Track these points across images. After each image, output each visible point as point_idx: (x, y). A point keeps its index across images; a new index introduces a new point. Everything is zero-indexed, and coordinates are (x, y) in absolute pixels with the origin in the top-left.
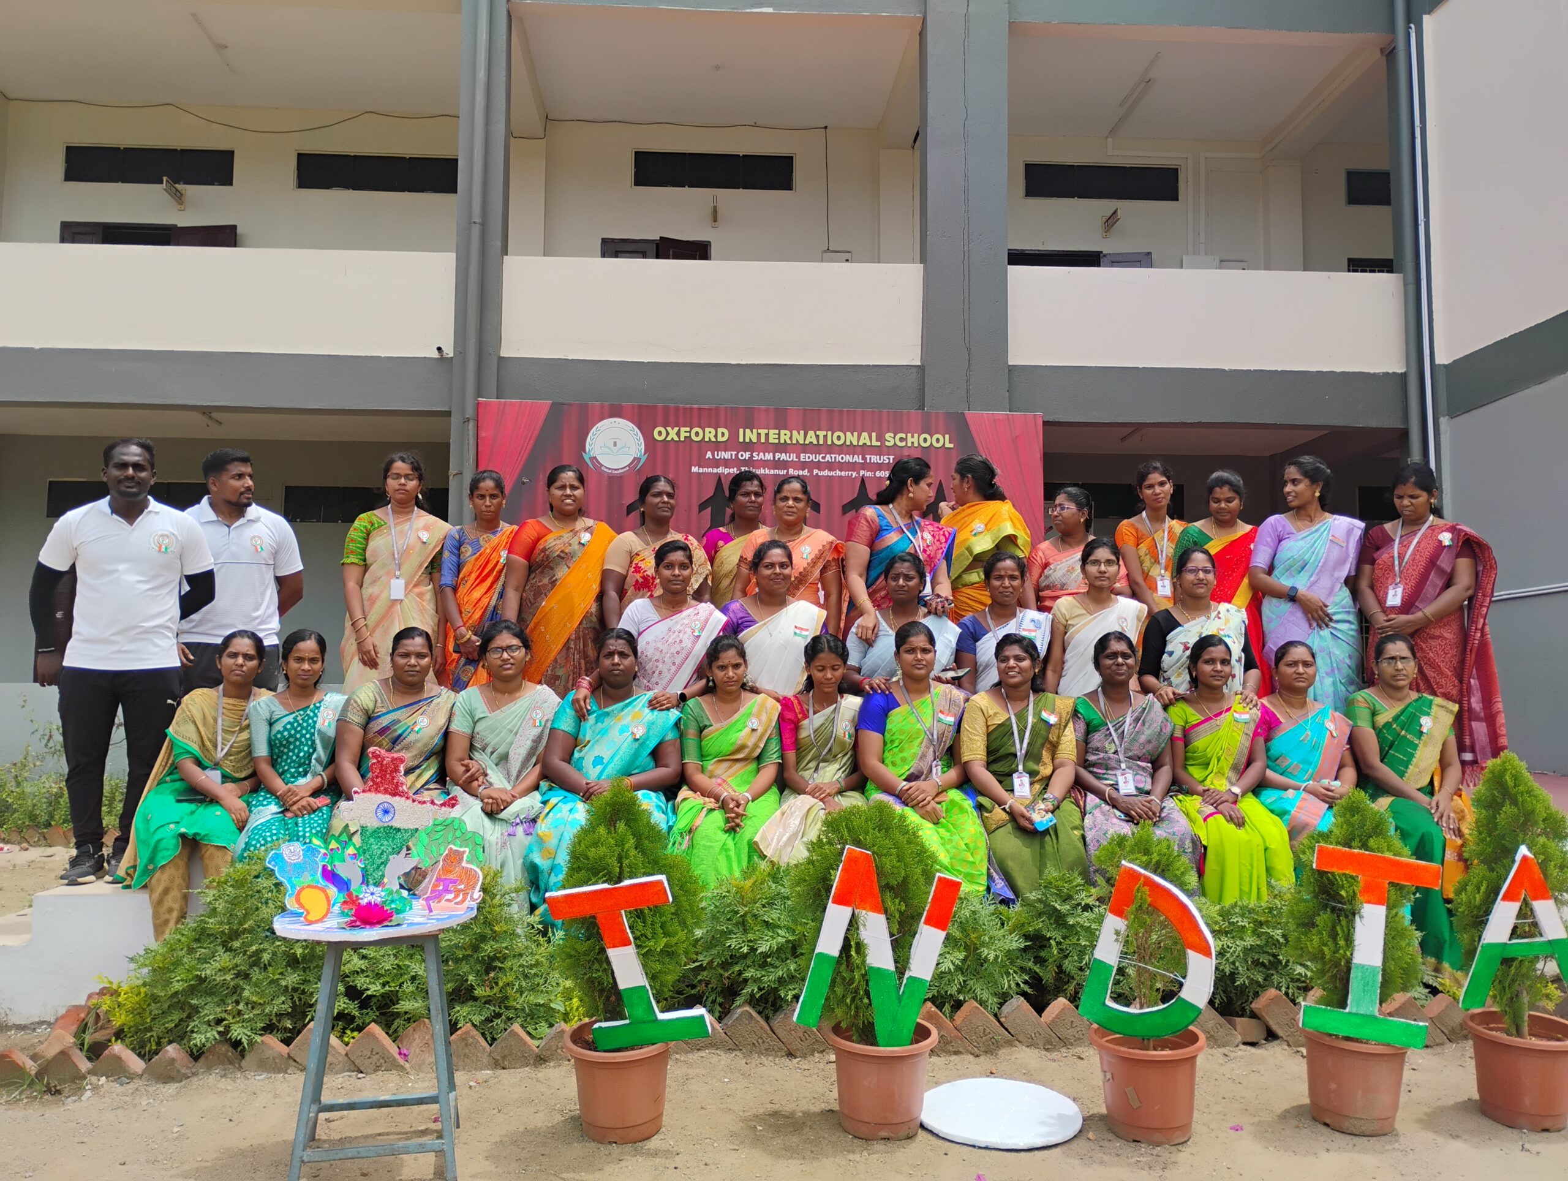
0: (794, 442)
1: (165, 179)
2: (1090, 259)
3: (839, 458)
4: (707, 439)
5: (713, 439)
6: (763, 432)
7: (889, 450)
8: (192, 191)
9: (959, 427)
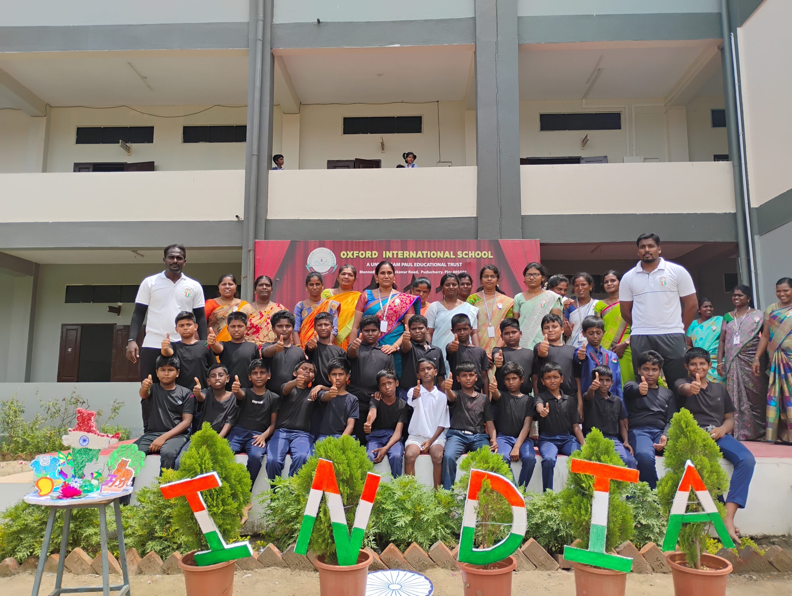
0: (411, 257)
1: (120, 141)
2: (576, 160)
3: (434, 265)
4: (367, 257)
5: (370, 257)
6: (395, 252)
7: (459, 260)
8: (134, 146)
9: (496, 247)
